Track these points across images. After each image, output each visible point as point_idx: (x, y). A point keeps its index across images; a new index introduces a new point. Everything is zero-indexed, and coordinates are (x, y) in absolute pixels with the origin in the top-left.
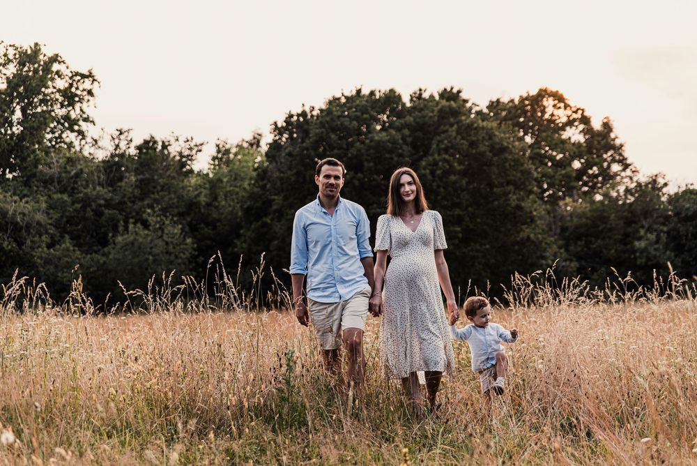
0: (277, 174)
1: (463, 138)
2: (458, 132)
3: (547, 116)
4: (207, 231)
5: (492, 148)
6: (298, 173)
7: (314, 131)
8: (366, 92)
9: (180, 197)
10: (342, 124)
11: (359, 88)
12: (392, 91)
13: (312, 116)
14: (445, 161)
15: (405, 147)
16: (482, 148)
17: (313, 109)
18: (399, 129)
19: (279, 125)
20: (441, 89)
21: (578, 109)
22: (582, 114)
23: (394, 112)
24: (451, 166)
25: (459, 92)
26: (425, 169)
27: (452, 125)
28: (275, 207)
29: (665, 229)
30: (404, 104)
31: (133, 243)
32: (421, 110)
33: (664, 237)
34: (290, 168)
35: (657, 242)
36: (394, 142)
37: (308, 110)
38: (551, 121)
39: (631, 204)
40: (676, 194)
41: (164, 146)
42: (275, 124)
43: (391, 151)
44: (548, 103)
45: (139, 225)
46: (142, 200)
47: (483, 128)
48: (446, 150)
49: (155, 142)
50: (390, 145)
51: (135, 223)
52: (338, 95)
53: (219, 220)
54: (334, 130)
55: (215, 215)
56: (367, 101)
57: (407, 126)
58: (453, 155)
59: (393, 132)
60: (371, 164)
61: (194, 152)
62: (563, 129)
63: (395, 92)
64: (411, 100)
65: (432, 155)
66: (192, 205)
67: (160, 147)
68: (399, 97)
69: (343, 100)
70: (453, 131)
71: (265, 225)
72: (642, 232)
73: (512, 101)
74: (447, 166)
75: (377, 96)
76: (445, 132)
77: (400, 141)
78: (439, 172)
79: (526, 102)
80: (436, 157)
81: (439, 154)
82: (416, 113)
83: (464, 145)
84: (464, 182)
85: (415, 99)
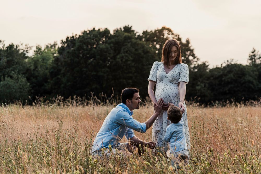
0: (63, 60)
1: (133, 47)
2: (131, 45)
3: (165, 37)
4: (34, 80)
5: (143, 51)
6: (71, 60)
7: (78, 44)
8: (97, 29)
9: (24, 67)
10: (88, 41)
11: (94, 28)
12: (106, 29)
13: (76, 38)
14: (126, 56)
15: (111, 51)
16: (140, 51)
17: (76, 35)
18: (109, 44)
19: (64, 41)
20: (124, 26)
21: (177, 35)
22: (178, 37)
23: (107, 37)
25: (131, 27)
26: (119, 59)
27: (129, 43)
28: (62, 72)
29: (208, 82)
30: (111, 34)
31: (6, 85)
32: (117, 37)
33: (207, 85)
34: (68, 57)
35: (205, 87)
36: (107, 49)
37: (74, 35)
39: (196, 72)
40: (212, 69)
41: (17, 47)
42: (62, 40)
43: (106, 52)
44: (166, 32)
45: (9, 78)
46: (9, 68)
47: (140, 44)
48: (127, 52)
49: (14, 46)
50: (106, 50)
51: (8, 77)
52: (86, 30)
53: (38, 76)
54: (85, 43)
55: (37, 74)
56: (97, 33)
57: (112, 42)
58: (129, 54)
59: (107, 44)
60: (99, 57)
61: (29, 49)
66: (28, 70)
67: (15, 47)
68: (109, 31)
69: (88, 32)
70: (129, 45)
71: (58, 78)
72: (199, 83)
73: (152, 31)
74: (127, 58)
75: (101, 30)
76: (126, 45)
77: (110, 48)
78: (124, 60)
79: (157, 32)
80: (123, 54)
81: (124, 53)
82: (116, 38)
83: (133, 50)
84: (133, 64)
85: (115, 32)
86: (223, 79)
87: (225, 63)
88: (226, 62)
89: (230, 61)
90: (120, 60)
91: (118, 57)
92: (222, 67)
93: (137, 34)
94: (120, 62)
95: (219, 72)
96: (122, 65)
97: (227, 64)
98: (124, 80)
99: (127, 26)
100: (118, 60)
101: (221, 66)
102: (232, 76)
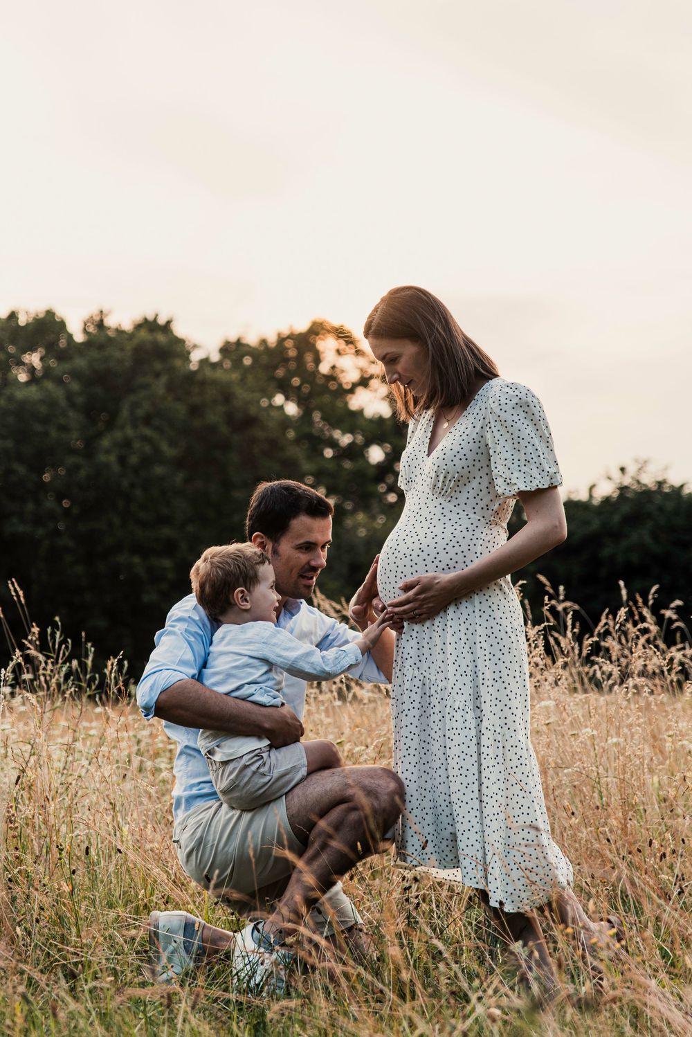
1: (178, 399)
2: (170, 388)
3: (324, 369)
5: (230, 418)
12: (50, 313)
14: (145, 439)
15: (71, 414)
16: (214, 417)
18: (60, 381)
20: (138, 319)
23: (52, 350)
24: (157, 450)
25: (169, 322)
26: (108, 452)
27: (157, 375)
30: (70, 336)
32: (101, 347)
36: (52, 403)
38: (331, 377)
43: (45, 420)
44: (327, 346)
48: (147, 420)
50: (43, 409)
57: (76, 374)
58: (159, 429)
59: (50, 385)
62: (352, 391)
63: (53, 314)
64: (85, 331)
65: (122, 427)
68: (62, 324)
70: (160, 386)
73: (264, 342)
74: (147, 449)
75: (22, 320)
76: (145, 387)
77: (63, 403)
78: (133, 460)
79: (289, 344)
80: (129, 432)
81: (135, 426)
82: (94, 354)
83: (181, 410)
84: (179, 477)
85: (91, 329)
86: (606, 552)
87: (609, 478)
88: (616, 474)
89: (632, 470)
90: (112, 458)
91: (105, 442)
92: (596, 501)
93: (196, 356)
94: (116, 468)
95: (587, 523)
96: (125, 483)
97: (621, 483)
98: (136, 560)
99: (150, 317)
100: (102, 458)
101: (591, 496)
102: (647, 539)
